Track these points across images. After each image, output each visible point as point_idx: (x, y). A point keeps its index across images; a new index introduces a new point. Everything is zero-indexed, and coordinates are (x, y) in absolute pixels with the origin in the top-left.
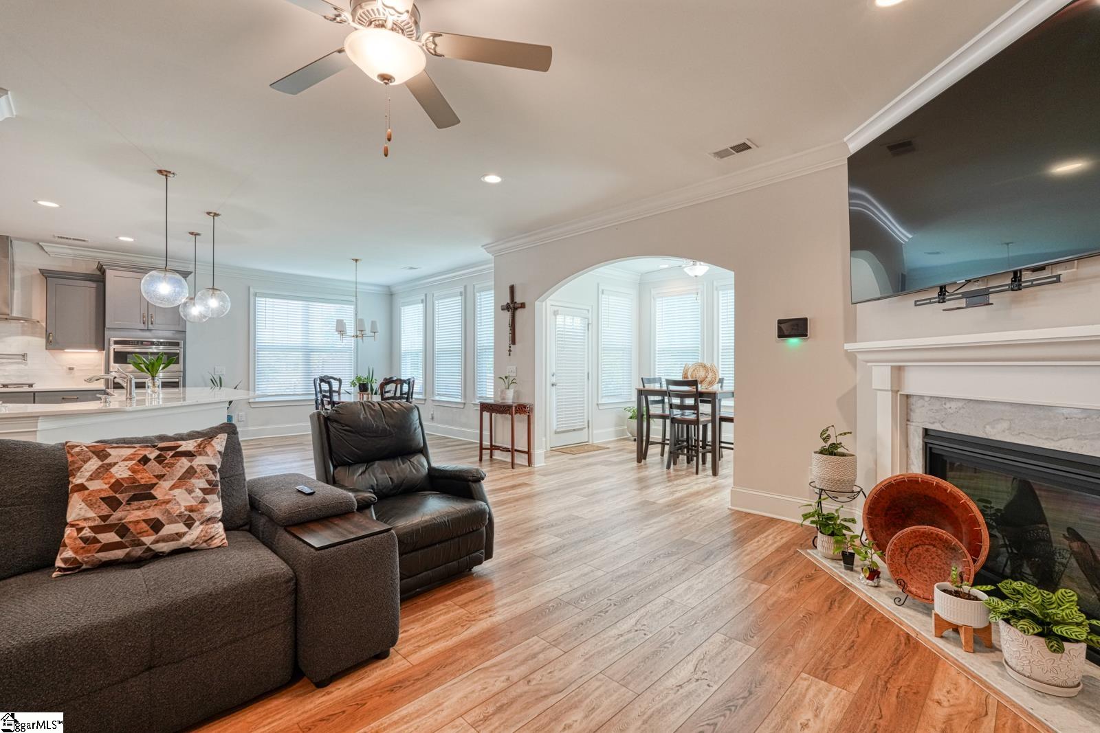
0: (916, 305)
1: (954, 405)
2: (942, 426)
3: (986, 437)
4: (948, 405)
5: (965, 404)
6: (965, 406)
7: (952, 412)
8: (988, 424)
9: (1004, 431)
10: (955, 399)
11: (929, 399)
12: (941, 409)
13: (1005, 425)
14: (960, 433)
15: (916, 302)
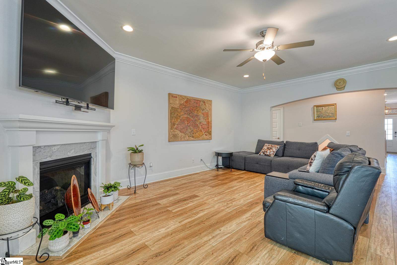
0: (56, 102)
1: (56, 148)
2: (51, 158)
3: (68, 157)
4: (53, 148)
5: (60, 146)
6: (60, 147)
7: (55, 151)
8: (68, 152)
9: (73, 153)
10: (56, 145)
11: (44, 147)
12: (51, 151)
13: (73, 151)
14: (59, 159)
15: (56, 101)
